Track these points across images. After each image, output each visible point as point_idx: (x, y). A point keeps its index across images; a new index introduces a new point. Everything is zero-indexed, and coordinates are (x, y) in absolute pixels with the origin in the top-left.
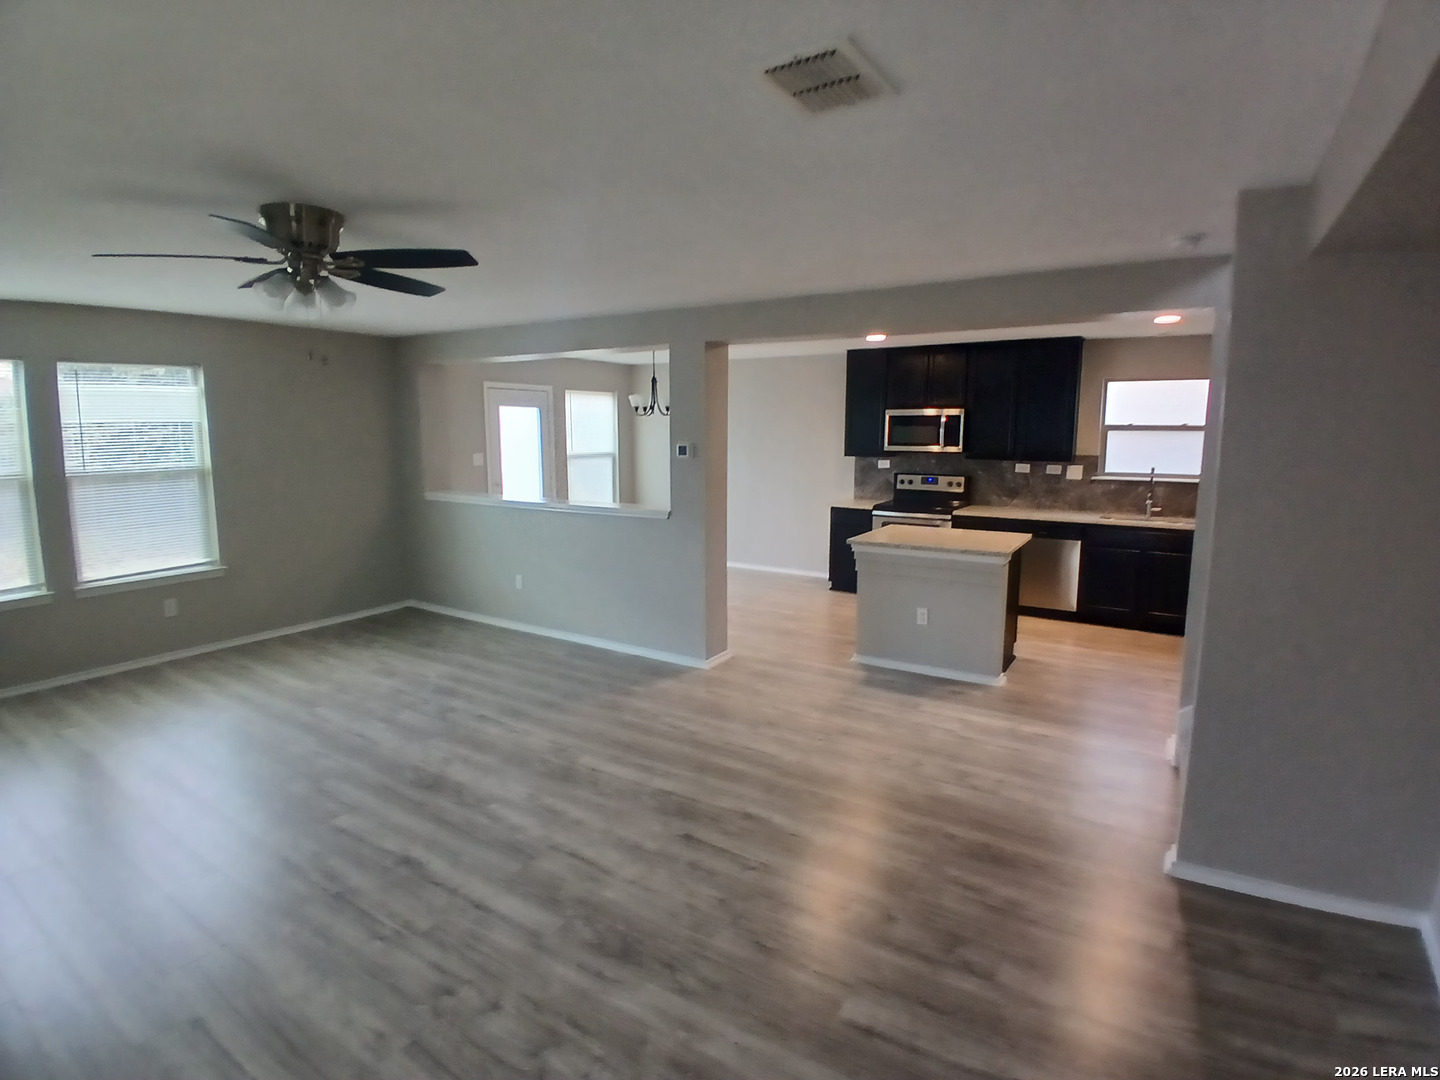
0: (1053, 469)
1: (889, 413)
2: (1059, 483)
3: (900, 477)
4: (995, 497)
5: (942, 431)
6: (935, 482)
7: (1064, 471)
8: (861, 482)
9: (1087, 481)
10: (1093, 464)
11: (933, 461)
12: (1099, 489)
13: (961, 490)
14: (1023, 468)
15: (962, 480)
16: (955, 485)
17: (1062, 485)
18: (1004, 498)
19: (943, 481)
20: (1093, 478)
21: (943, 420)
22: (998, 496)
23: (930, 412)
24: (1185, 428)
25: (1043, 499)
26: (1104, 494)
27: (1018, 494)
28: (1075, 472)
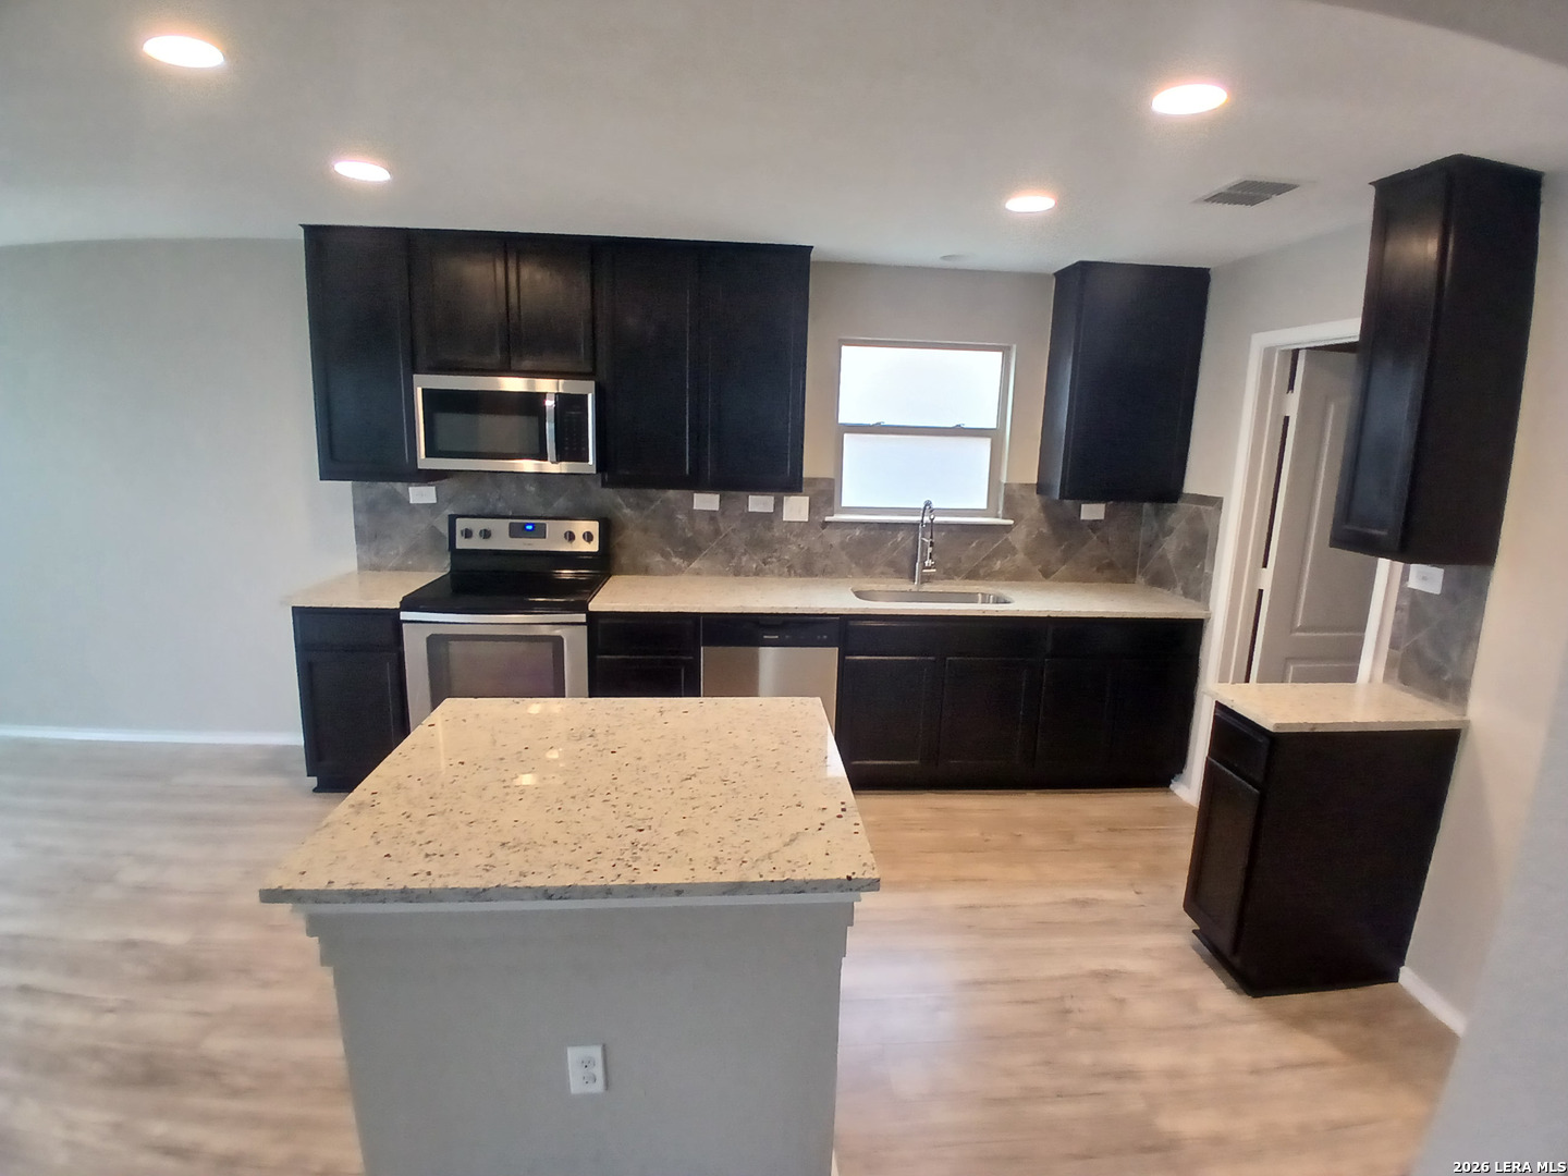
0: (759, 503)
1: (422, 383)
2: (770, 528)
3: (461, 524)
4: (658, 558)
5: (550, 427)
6: (539, 532)
7: (779, 505)
8: (368, 536)
9: (818, 523)
10: (826, 494)
11: (533, 489)
12: (835, 538)
13: (594, 547)
14: (706, 502)
15: (593, 527)
16: (583, 537)
17: (777, 533)
18: (675, 560)
19: (555, 529)
20: (827, 519)
21: (550, 403)
22: (665, 555)
23: (513, 384)
24: (958, 431)
25: (744, 559)
26: (843, 546)
27: (700, 550)
28: (796, 508)
